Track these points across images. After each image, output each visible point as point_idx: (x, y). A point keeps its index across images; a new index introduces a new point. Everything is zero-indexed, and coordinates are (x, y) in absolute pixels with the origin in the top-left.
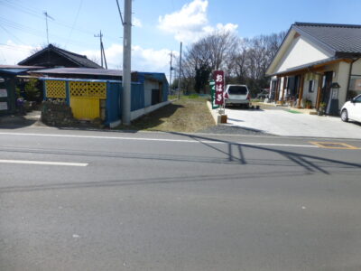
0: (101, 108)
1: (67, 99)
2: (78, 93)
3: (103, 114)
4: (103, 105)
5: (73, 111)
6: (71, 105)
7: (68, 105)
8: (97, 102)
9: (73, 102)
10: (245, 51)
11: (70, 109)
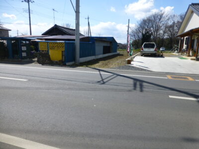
0: (62, 55)
1: (48, 51)
2: (53, 48)
3: (64, 58)
4: (64, 54)
5: (51, 57)
6: (50, 54)
7: (48, 54)
8: (61, 52)
9: (51, 52)
10: (174, 22)
11: (49, 56)
